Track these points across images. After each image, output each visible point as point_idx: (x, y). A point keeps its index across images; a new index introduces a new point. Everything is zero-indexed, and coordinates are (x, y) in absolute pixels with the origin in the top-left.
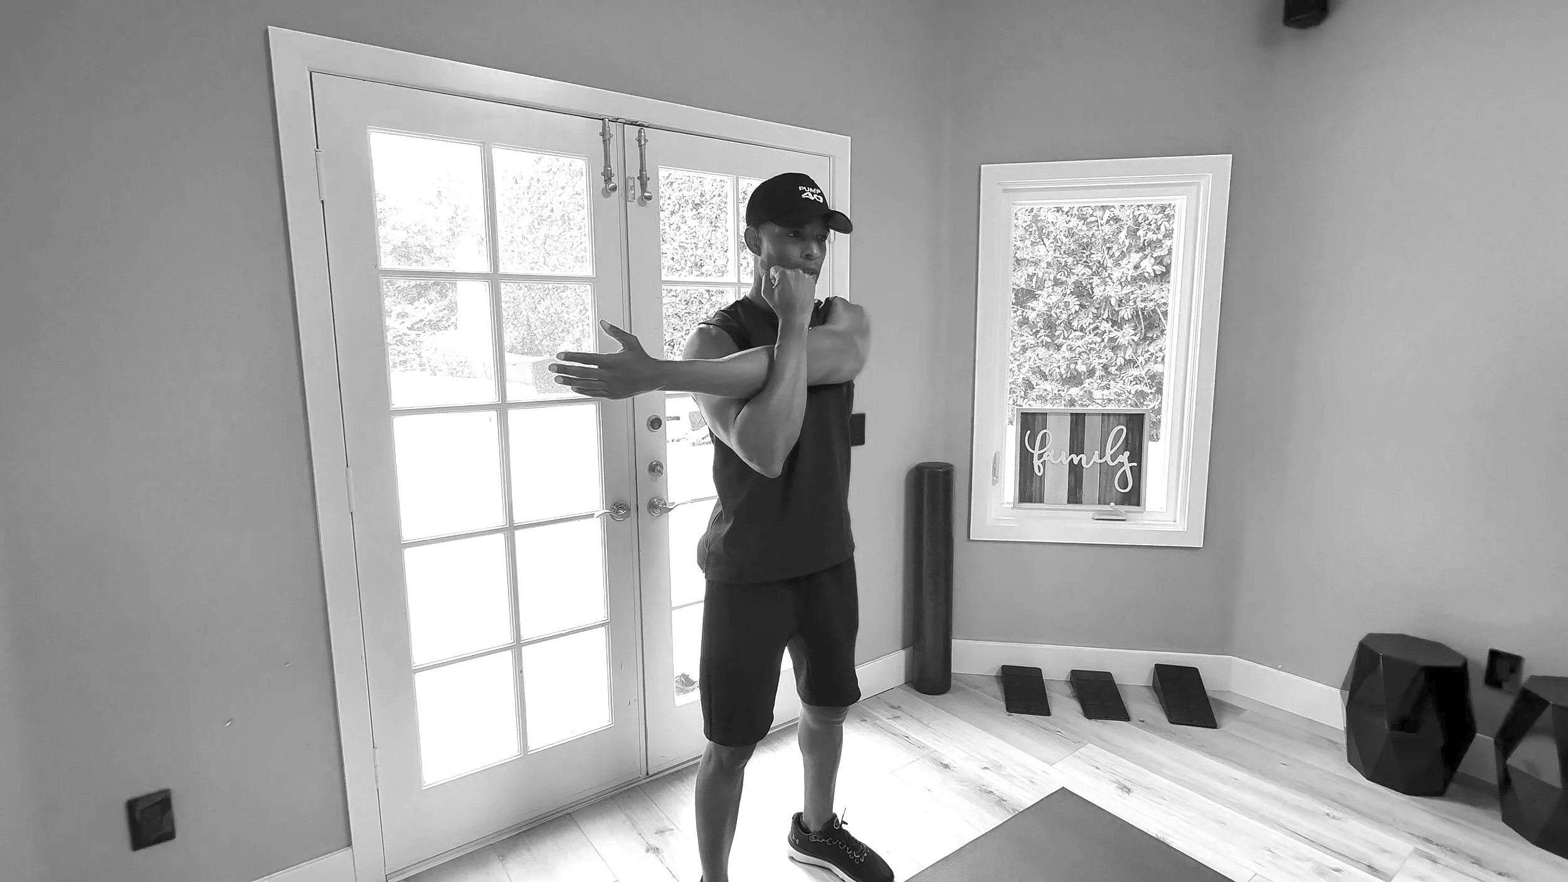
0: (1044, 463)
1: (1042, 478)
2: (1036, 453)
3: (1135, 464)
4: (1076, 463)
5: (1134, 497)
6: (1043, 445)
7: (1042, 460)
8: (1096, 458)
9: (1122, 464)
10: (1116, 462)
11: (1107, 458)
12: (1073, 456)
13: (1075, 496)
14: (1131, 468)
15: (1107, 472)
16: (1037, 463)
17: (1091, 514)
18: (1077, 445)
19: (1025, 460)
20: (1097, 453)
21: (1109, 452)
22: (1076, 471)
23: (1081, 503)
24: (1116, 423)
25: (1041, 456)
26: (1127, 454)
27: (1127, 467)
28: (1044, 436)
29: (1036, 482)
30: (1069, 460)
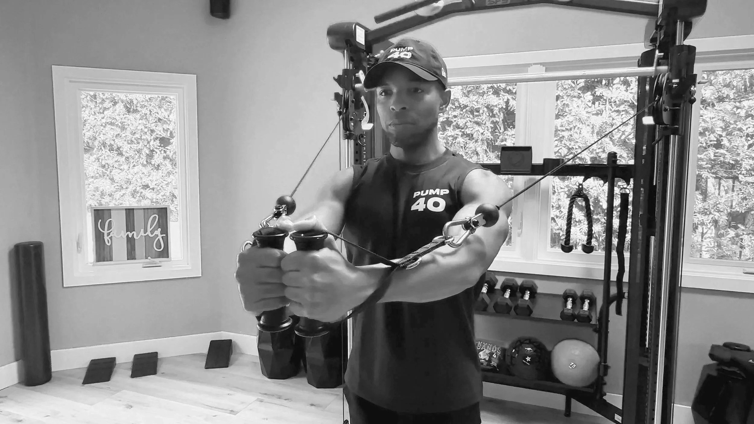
0: (111, 238)
1: (111, 247)
2: (106, 232)
3: (165, 235)
4: (130, 236)
5: (165, 253)
6: (110, 227)
7: (110, 236)
8: (142, 233)
9: (157, 236)
10: (154, 235)
11: (149, 233)
12: (129, 233)
13: (131, 255)
14: (162, 237)
15: (148, 240)
16: (106, 238)
17: (141, 265)
18: (130, 226)
19: (99, 237)
20: (142, 230)
21: (149, 230)
22: (131, 241)
23: (135, 259)
24: (152, 213)
25: (109, 234)
26: (159, 230)
27: (160, 237)
28: (110, 223)
29: (107, 250)
30: (126, 235)
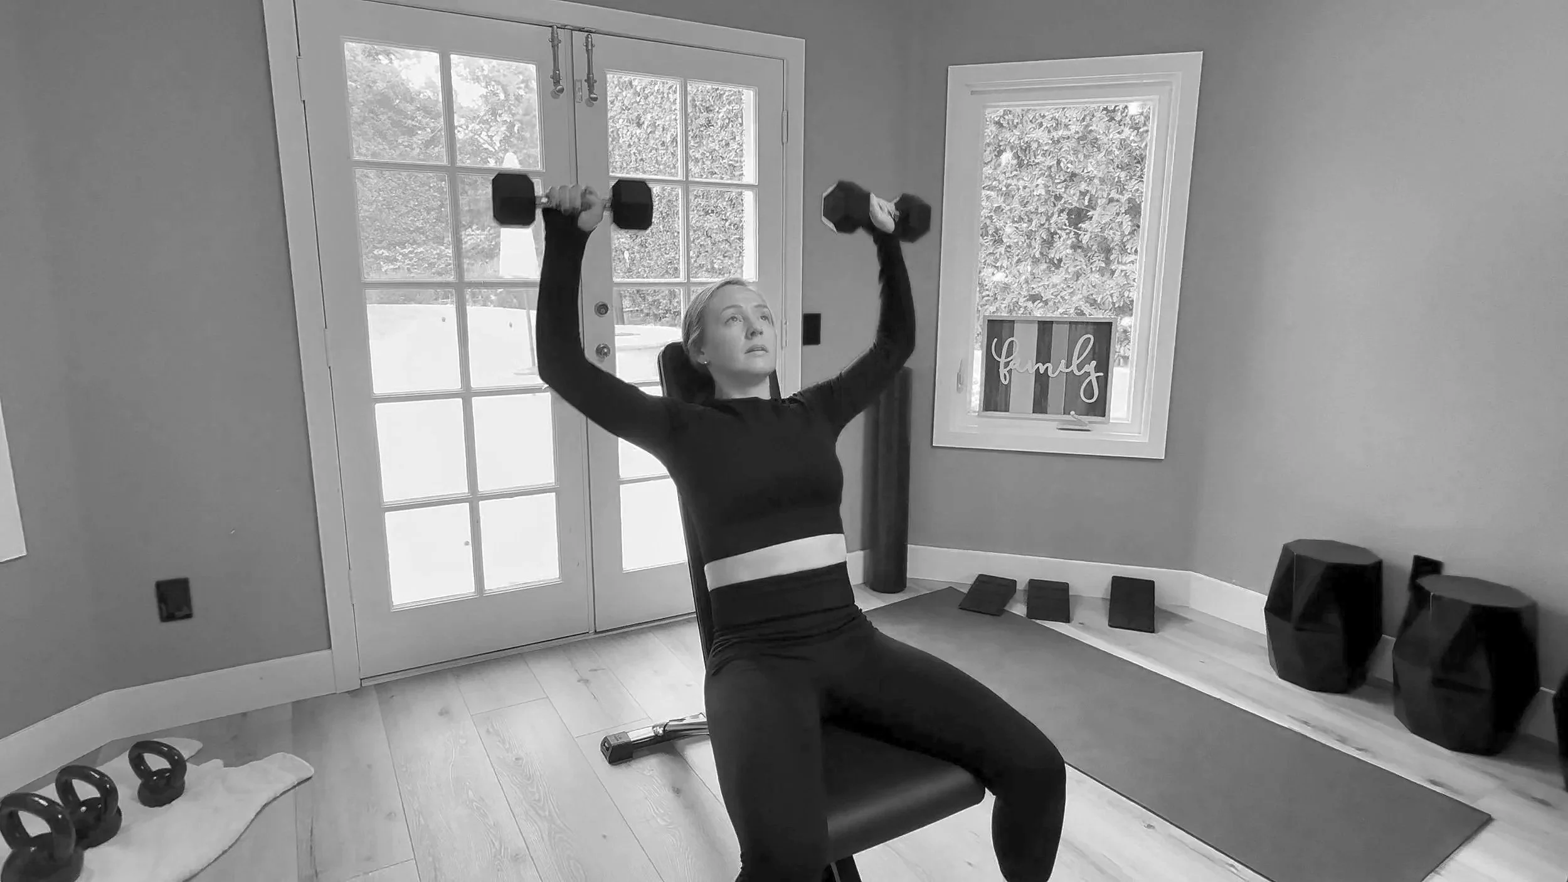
0: (1010, 371)
1: (1008, 387)
2: (1002, 360)
3: (1102, 374)
4: (1042, 372)
5: (1099, 408)
6: (1010, 353)
7: (1008, 369)
8: (1062, 367)
9: (1088, 374)
10: (1082, 372)
11: (1074, 367)
12: (1040, 365)
13: (1040, 406)
14: (1097, 377)
15: (1073, 381)
16: (1003, 371)
17: (1055, 424)
18: (1044, 354)
19: (991, 368)
20: (1063, 362)
21: (1075, 362)
22: (1042, 380)
23: (1046, 412)
24: (1084, 331)
25: (1007, 364)
26: (1094, 363)
27: (1093, 377)
28: (1011, 344)
29: (1002, 390)
30: (1035, 368)
